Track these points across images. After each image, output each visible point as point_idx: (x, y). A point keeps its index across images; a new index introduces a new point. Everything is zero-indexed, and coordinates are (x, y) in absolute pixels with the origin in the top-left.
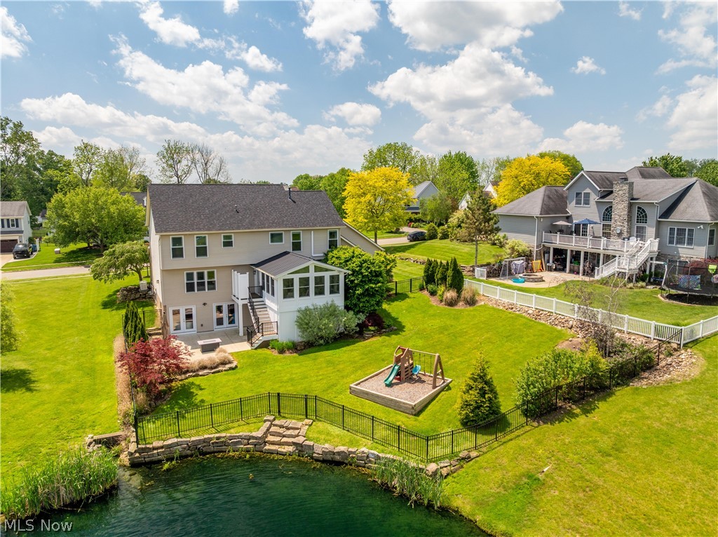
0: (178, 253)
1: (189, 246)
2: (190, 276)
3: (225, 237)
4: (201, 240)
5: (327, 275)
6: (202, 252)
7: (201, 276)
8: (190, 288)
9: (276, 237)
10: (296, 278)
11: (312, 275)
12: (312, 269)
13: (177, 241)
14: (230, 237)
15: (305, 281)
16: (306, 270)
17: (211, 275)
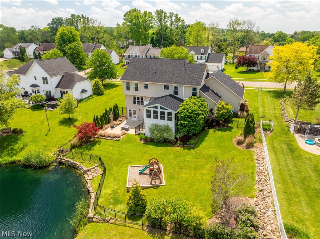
0: (128, 88)
1: (132, 87)
2: (135, 98)
3: (145, 84)
4: (136, 85)
5: (166, 112)
6: (137, 89)
7: (138, 98)
8: (135, 102)
9: (166, 87)
10: (152, 110)
11: (159, 110)
12: (159, 107)
13: (128, 84)
14: (147, 85)
15: (155, 112)
16: (156, 107)
17: (142, 99)
